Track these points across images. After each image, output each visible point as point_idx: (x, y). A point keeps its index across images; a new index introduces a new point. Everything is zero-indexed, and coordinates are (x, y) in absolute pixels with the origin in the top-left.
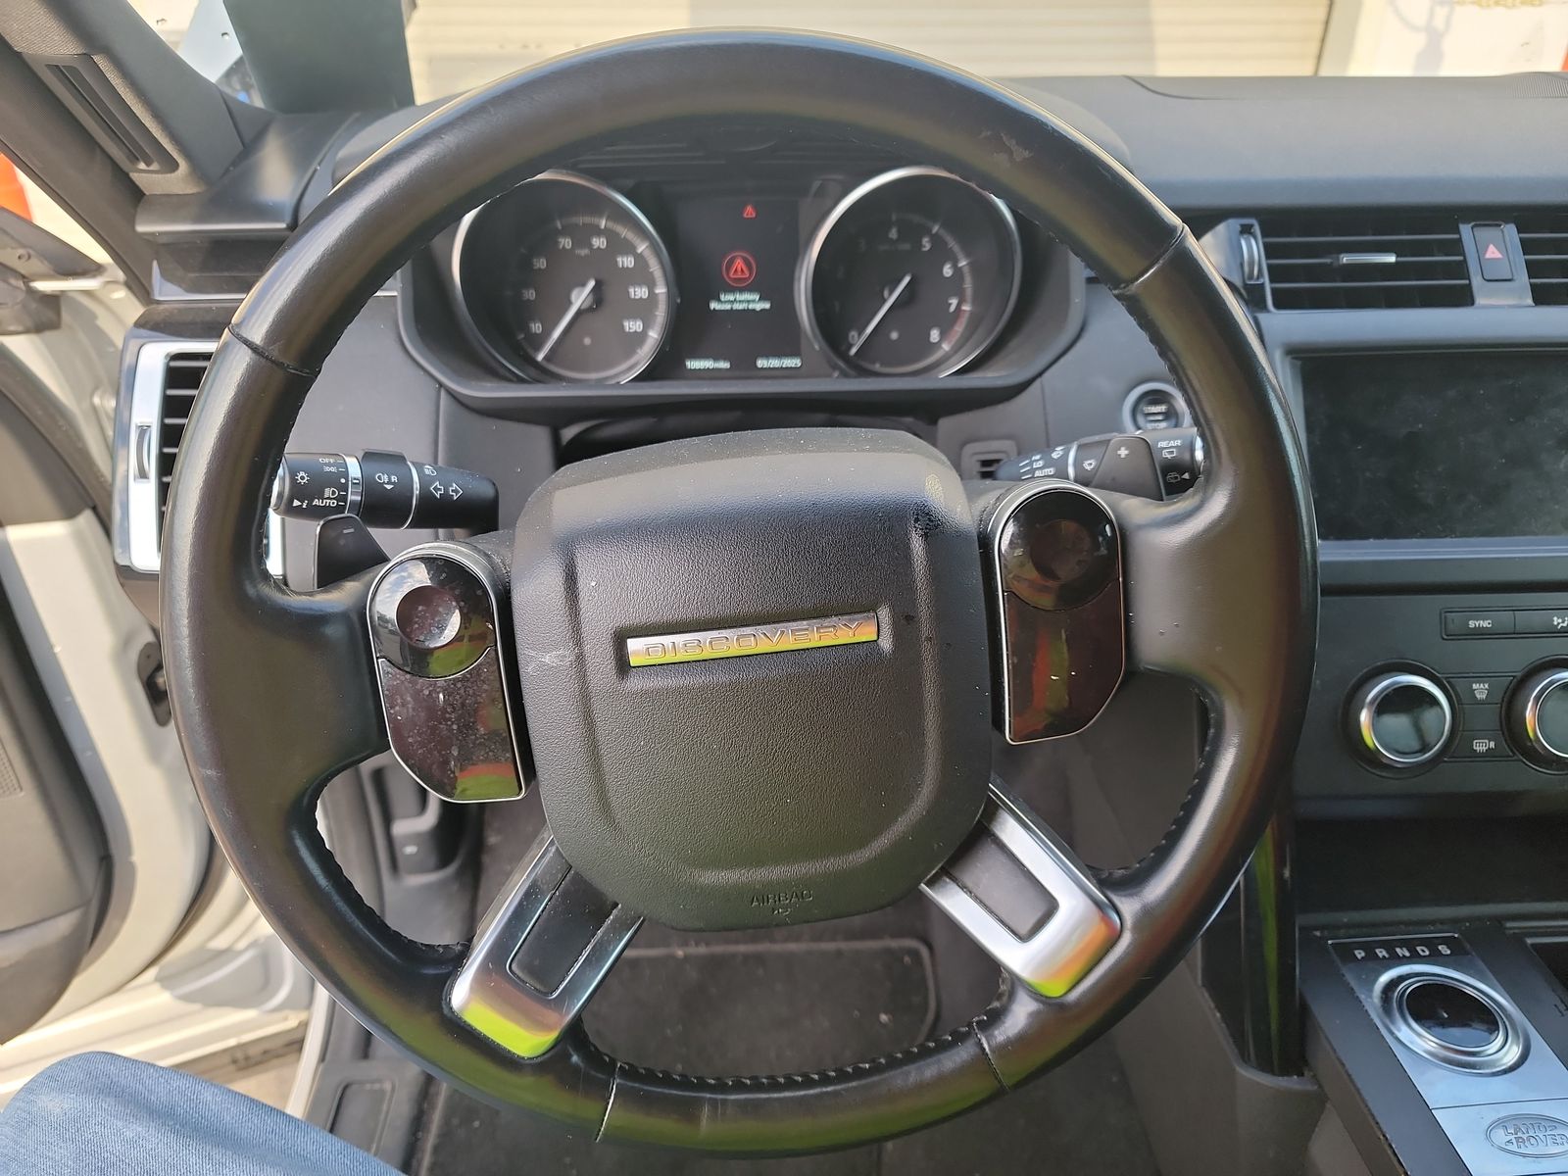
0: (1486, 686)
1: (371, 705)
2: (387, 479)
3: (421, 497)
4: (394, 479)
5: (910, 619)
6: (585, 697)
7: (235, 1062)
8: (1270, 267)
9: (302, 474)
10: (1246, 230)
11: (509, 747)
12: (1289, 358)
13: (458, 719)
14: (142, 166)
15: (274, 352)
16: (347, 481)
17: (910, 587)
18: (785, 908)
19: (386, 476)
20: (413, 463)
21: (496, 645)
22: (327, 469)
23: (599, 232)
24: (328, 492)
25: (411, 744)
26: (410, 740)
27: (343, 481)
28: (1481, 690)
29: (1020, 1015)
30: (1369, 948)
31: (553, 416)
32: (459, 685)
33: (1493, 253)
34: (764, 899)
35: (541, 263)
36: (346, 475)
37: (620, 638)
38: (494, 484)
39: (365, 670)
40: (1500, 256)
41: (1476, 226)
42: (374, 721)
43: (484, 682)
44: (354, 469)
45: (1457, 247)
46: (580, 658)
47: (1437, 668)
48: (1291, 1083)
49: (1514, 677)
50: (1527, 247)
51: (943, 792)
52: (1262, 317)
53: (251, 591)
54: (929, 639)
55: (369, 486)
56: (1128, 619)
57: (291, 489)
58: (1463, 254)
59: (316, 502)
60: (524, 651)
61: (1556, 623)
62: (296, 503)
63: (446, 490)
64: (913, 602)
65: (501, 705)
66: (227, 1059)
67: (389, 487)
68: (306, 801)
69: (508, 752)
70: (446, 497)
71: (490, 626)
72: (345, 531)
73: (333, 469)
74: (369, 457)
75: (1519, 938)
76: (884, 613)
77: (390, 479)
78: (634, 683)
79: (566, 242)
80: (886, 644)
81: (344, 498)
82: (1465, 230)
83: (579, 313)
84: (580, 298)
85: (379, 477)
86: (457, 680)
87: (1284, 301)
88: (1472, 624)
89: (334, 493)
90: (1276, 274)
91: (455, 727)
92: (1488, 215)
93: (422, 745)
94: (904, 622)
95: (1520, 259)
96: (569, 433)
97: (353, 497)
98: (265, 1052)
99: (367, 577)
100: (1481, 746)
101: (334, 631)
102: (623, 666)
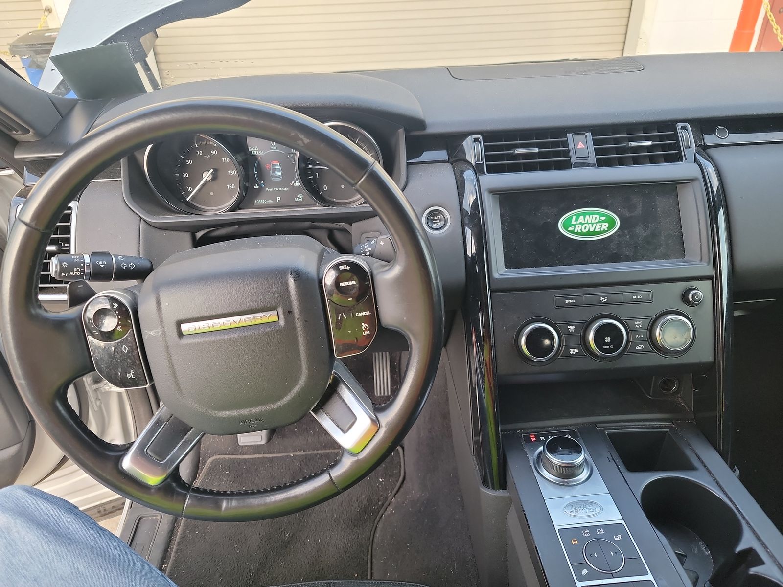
0: (574, 327)
1: (87, 354)
2: (101, 263)
3: (117, 269)
4: (105, 262)
5: (290, 312)
6: (167, 347)
7: (99, 512)
8: (486, 155)
9: (64, 263)
10: (476, 140)
11: (141, 367)
12: (491, 195)
13: (120, 357)
14: (14, 132)
15: (33, 224)
16: (84, 265)
17: (290, 301)
18: (253, 424)
19: (101, 262)
20: (114, 255)
21: (133, 329)
22: (75, 260)
23: (214, 148)
24: (76, 270)
25: (103, 367)
26: (102, 366)
27: (82, 265)
28: (572, 329)
29: (347, 463)
30: (537, 437)
31: (192, 229)
32: (119, 344)
33: (581, 145)
34: (244, 422)
35: (190, 162)
36: (83, 262)
37: (179, 324)
38: (150, 262)
39: (83, 340)
40: (584, 147)
41: (575, 134)
42: (88, 359)
43: (129, 343)
44: (87, 259)
45: (565, 144)
46: (164, 332)
47: (553, 320)
48: (500, 493)
49: (585, 322)
50: (595, 142)
51: (310, 378)
52: (481, 177)
53: (33, 312)
54: (298, 319)
55: (93, 266)
56: (377, 308)
57: (60, 269)
58: (568, 147)
59: (71, 274)
60: (144, 331)
61: (601, 300)
62: (63, 274)
63: (128, 266)
64: (291, 306)
65: (136, 351)
66: (96, 511)
67: (102, 266)
68: (61, 391)
69: (140, 369)
70: (128, 268)
71: (130, 322)
72: (79, 286)
73: (78, 260)
74: (94, 254)
75: (602, 431)
76: (280, 310)
77: (103, 263)
78: (184, 341)
79: (200, 153)
80: (282, 323)
81: (83, 271)
82: (569, 135)
83: (206, 182)
84: (207, 176)
85: (98, 263)
86: (119, 342)
87: (492, 170)
88: (567, 301)
89: (78, 270)
90: (488, 158)
91: (119, 360)
92: (579, 130)
93: (107, 368)
94: (289, 312)
95: (592, 147)
96: (199, 235)
97: (87, 271)
98: (113, 507)
99: (83, 305)
100: (573, 352)
101: (71, 326)
102: (180, 334)
